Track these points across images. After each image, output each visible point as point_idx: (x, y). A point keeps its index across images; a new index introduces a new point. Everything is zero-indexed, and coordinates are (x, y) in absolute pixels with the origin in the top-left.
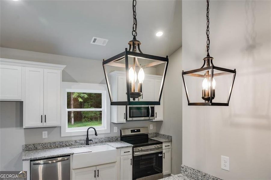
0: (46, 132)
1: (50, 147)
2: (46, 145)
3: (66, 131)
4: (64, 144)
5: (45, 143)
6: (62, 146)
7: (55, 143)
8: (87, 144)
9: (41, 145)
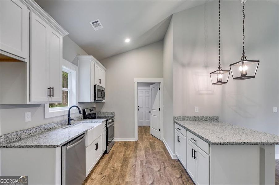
0: (29, 113)
1: (35, 134)
2: (31, 131)
3: (50, 112)
4: (48, 128)
5: (30, 129)
6: (47, 129)
7: (40, 127)
8: (69, 124)
9: (25, 131)
